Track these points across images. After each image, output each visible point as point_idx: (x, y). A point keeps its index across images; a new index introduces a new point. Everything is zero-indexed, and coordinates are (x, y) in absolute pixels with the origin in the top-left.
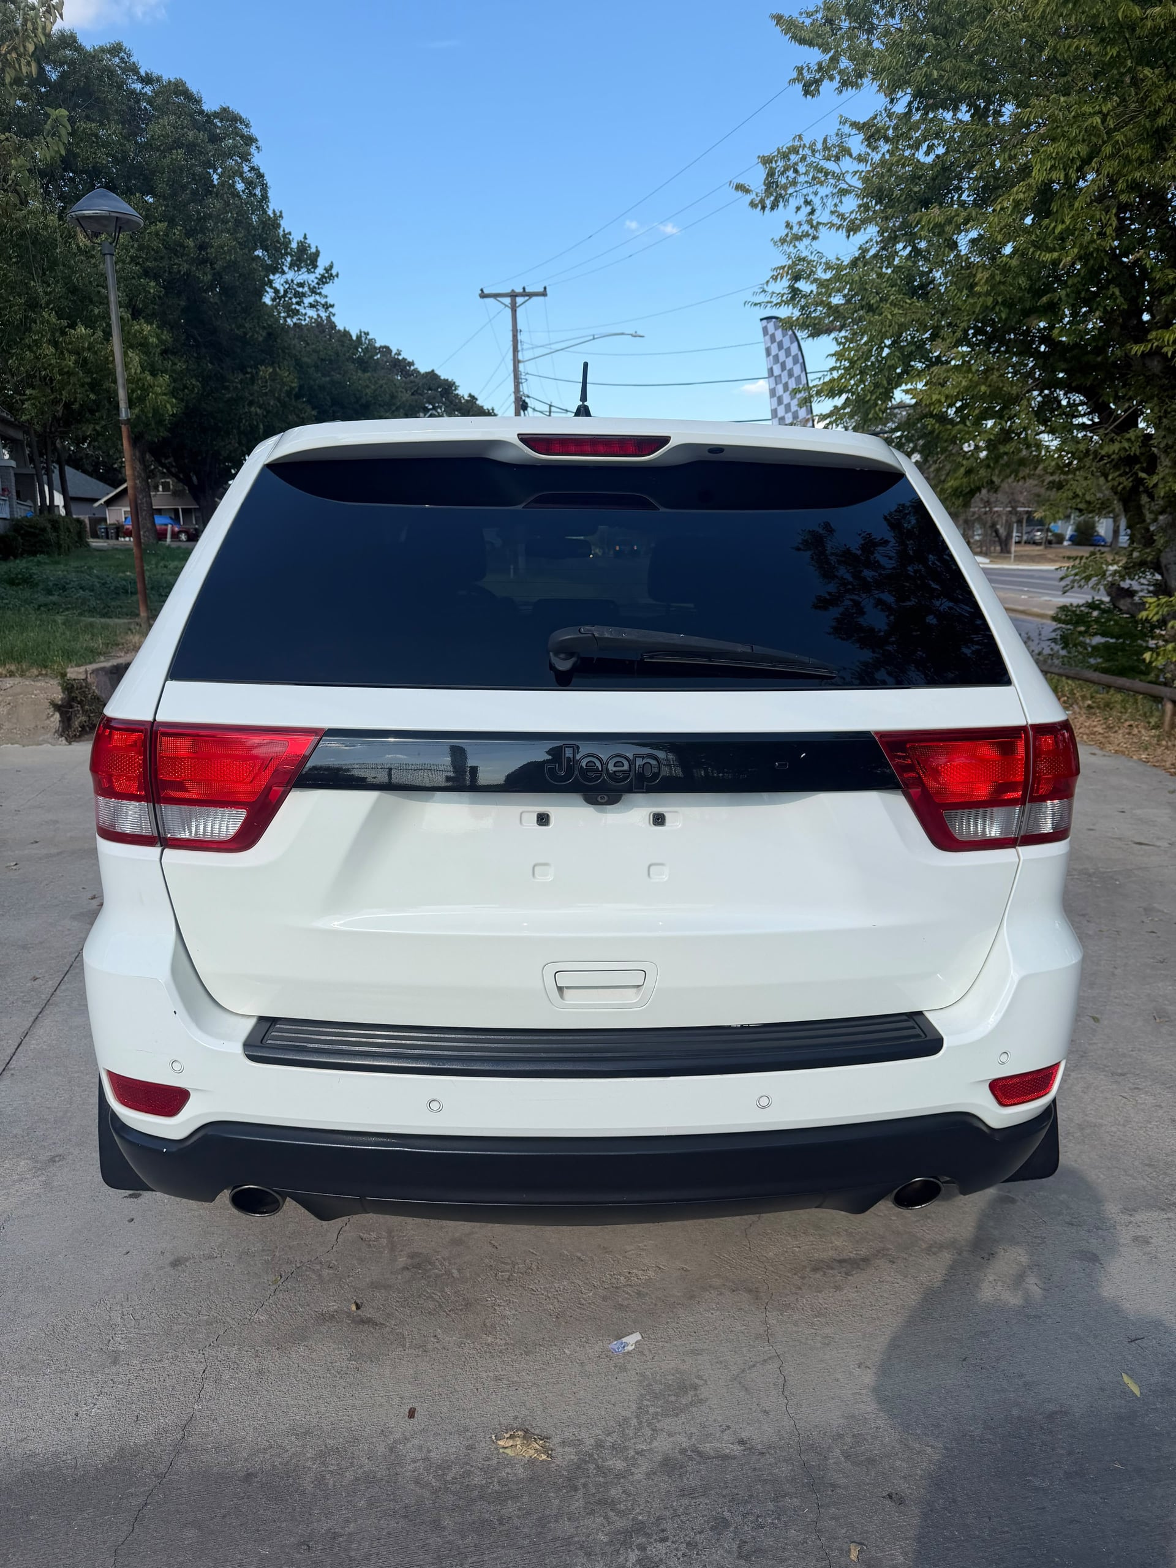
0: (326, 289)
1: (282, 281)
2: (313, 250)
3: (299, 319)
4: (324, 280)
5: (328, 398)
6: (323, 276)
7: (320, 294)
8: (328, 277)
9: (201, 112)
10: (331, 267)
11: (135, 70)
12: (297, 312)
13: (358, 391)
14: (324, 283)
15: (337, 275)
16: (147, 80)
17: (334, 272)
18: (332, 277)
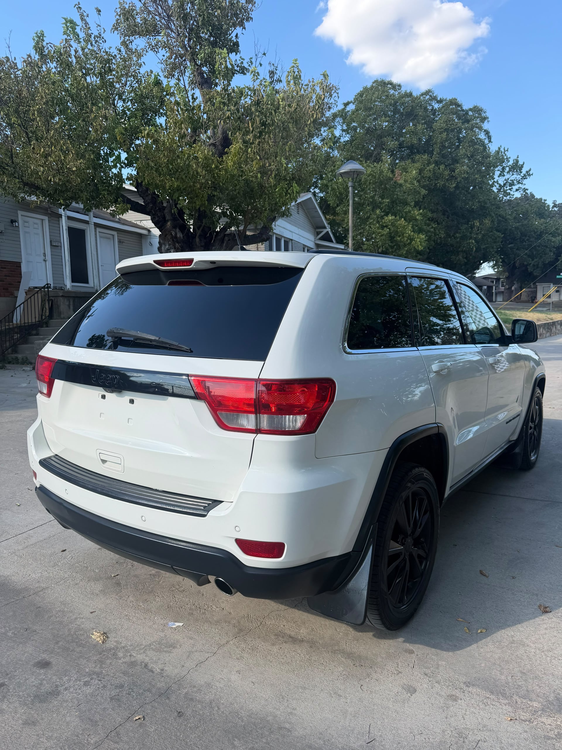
0: (525, 181)
1: (503, 179)
2: (521, 163)
3: (510, 197)
4: (524, 177)
5: (519, 233)
6: (525, 175)
7: (522, 184)
9: (463, 110)
10: (530, 170)
11: (434, 98)
12: (509, 194)
13: (536, 228)
14: (524, 179)
15: (532, 175)
16: (440, 101)
17: (531, 172)
18: (529, 175)
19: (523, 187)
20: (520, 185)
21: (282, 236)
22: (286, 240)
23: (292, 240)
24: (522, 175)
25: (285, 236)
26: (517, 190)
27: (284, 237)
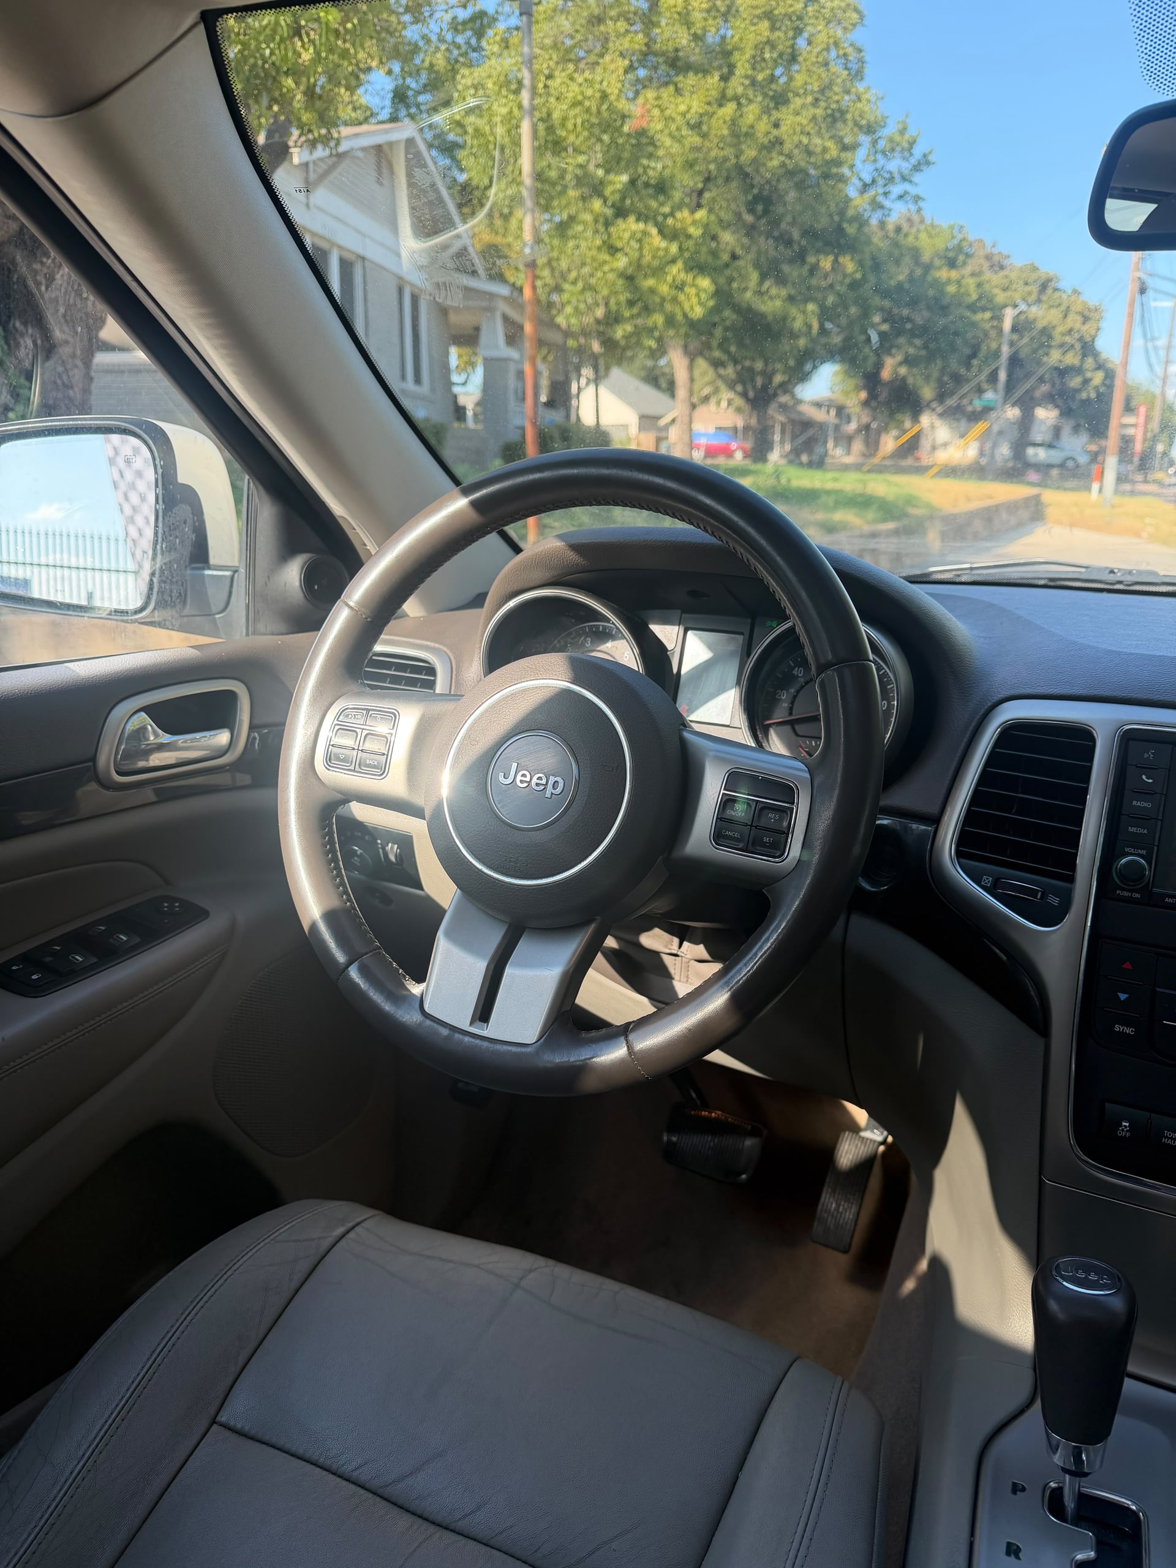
0: (917, 178)
2: (913, 134)
3: (885, 215)
4: (917, 168)
6: (918, 163)
7: (911, 182)
8: (924, 163)
10: (929, 153)
12: (881, 207)
14: (916, 171)
15: (933, 164)
17: (931, 158)
18: (928, 163)
19: (913, 190)
20: (906, 186)
21: (333, 244)
22: (347, 255)
23: (363, 259)
24: (913, 161)
25: (342, 243)
26: (901, 197)
27: (340, 247)
